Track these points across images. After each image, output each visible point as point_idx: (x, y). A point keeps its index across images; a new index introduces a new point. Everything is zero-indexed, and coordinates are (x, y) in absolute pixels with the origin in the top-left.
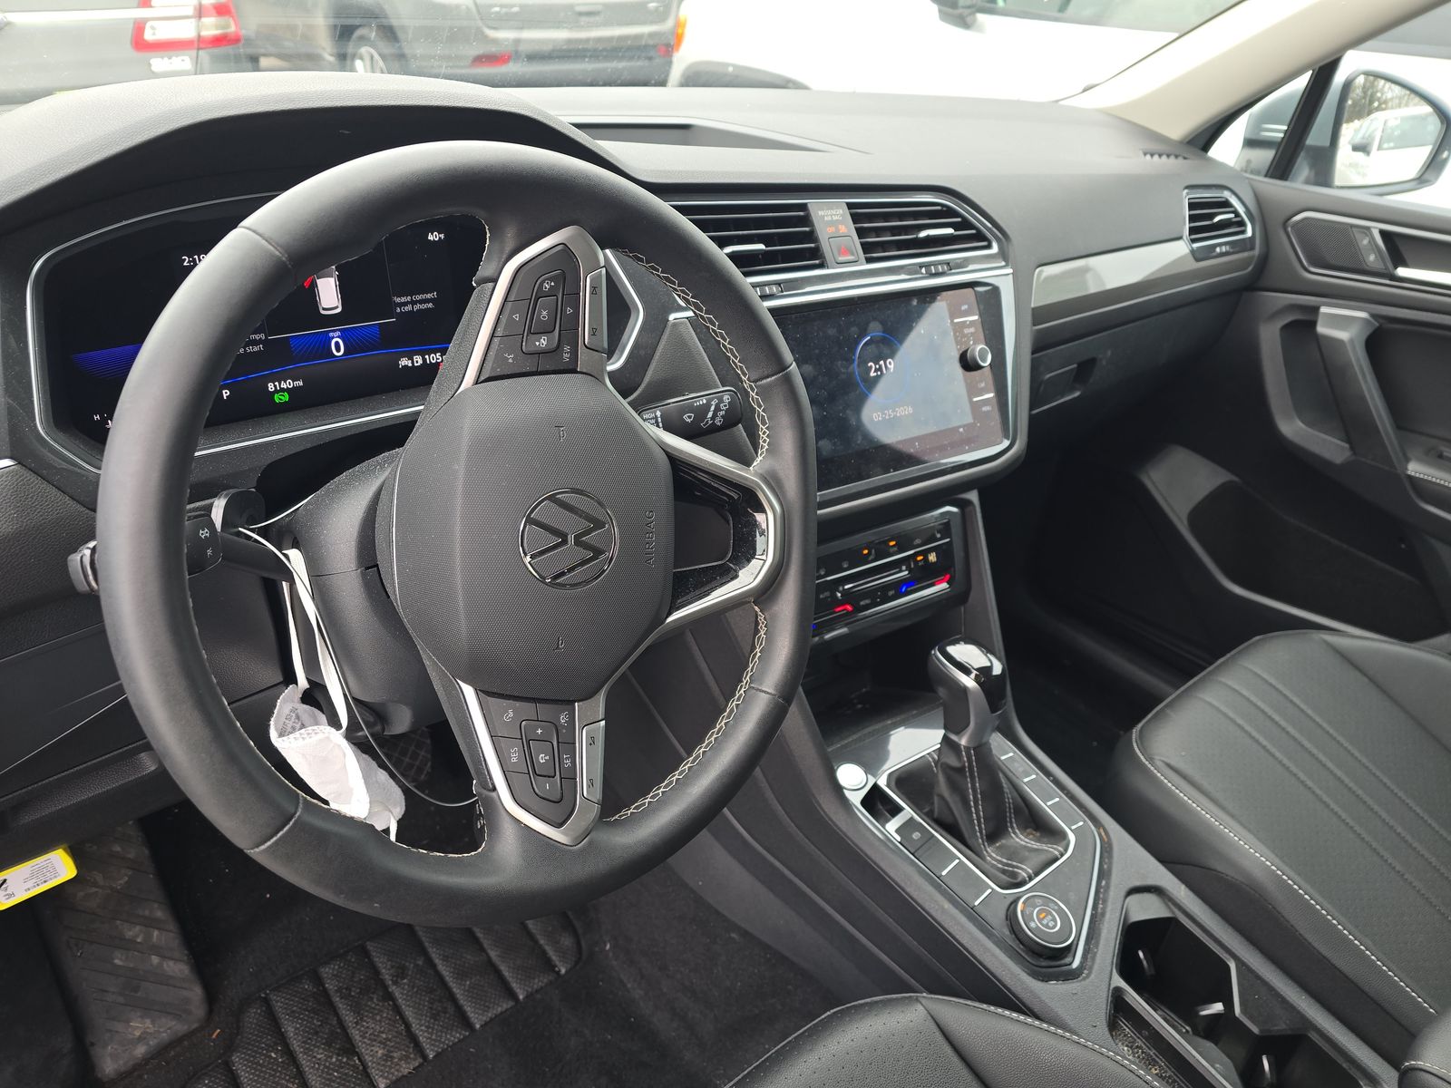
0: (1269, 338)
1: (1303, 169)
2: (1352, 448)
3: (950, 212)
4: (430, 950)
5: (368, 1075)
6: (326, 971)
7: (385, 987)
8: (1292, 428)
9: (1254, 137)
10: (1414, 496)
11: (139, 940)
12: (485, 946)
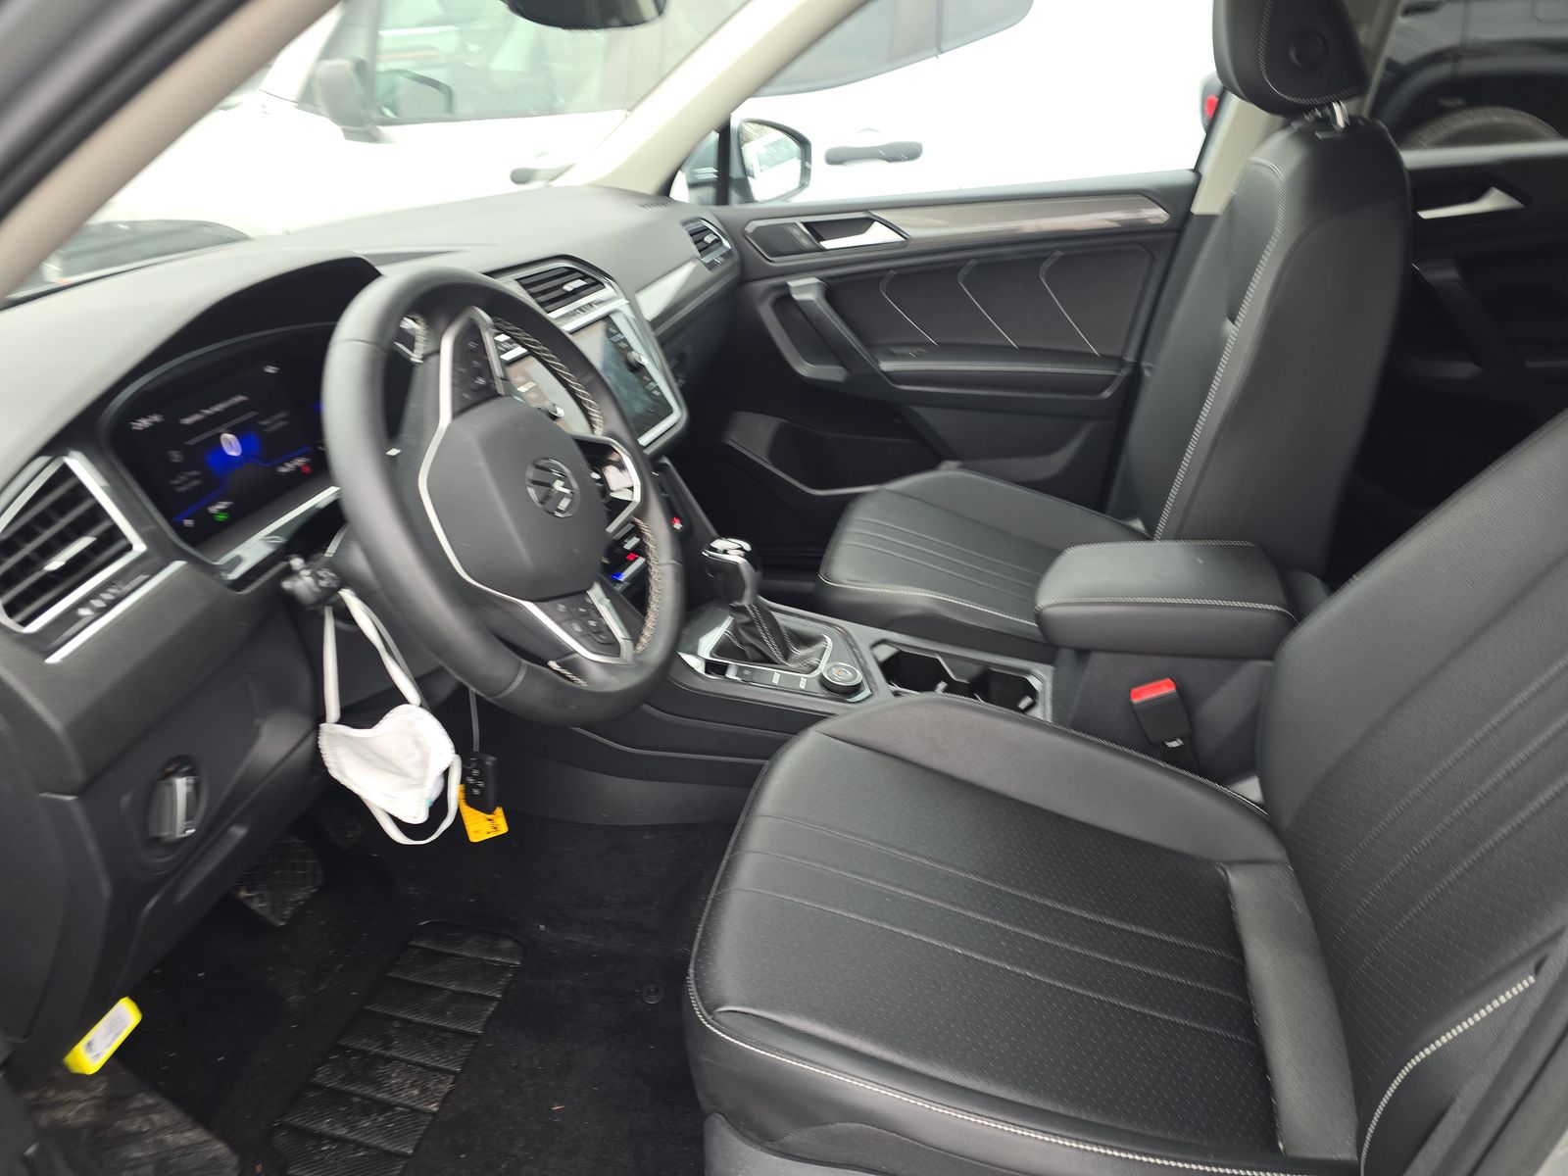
0: (766, 313)
1: (734, 196)
2: (847, 368)
3: (571, 271)
4: (397, 1015)
5: (418, 1110)
6: (319, 1078)
7: (381, 1056)
8: (805, 369)
9: (694, 181)
10: (891, 383)
11: (144, 1130)
12: (443, 986)
